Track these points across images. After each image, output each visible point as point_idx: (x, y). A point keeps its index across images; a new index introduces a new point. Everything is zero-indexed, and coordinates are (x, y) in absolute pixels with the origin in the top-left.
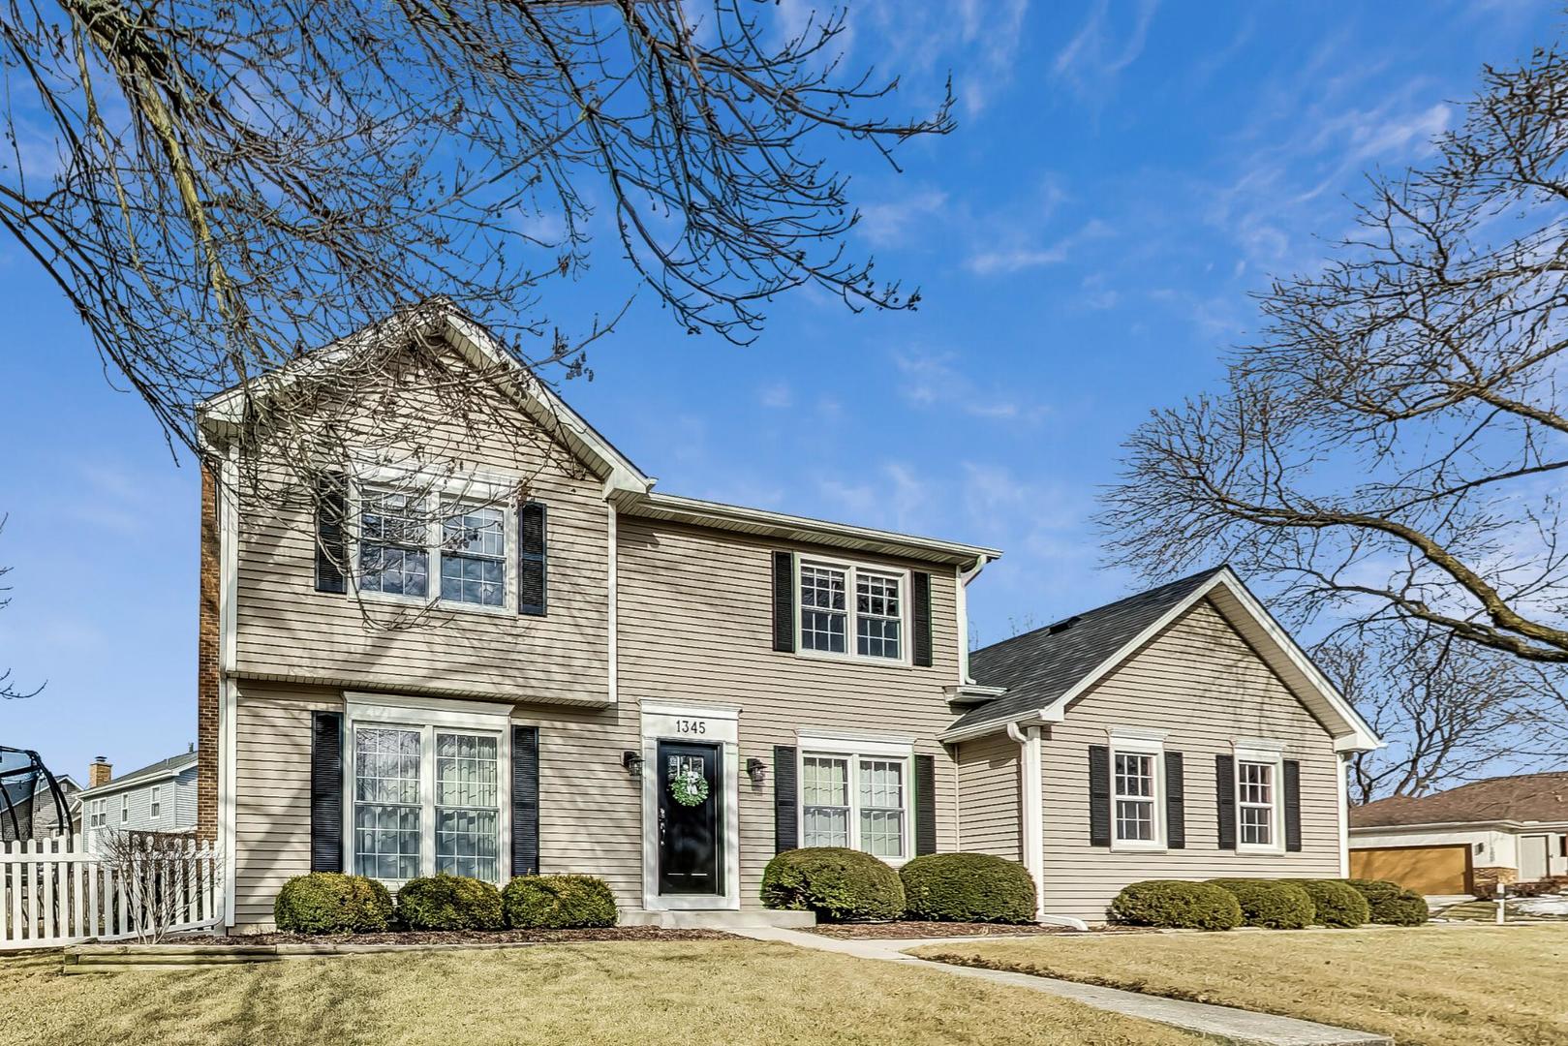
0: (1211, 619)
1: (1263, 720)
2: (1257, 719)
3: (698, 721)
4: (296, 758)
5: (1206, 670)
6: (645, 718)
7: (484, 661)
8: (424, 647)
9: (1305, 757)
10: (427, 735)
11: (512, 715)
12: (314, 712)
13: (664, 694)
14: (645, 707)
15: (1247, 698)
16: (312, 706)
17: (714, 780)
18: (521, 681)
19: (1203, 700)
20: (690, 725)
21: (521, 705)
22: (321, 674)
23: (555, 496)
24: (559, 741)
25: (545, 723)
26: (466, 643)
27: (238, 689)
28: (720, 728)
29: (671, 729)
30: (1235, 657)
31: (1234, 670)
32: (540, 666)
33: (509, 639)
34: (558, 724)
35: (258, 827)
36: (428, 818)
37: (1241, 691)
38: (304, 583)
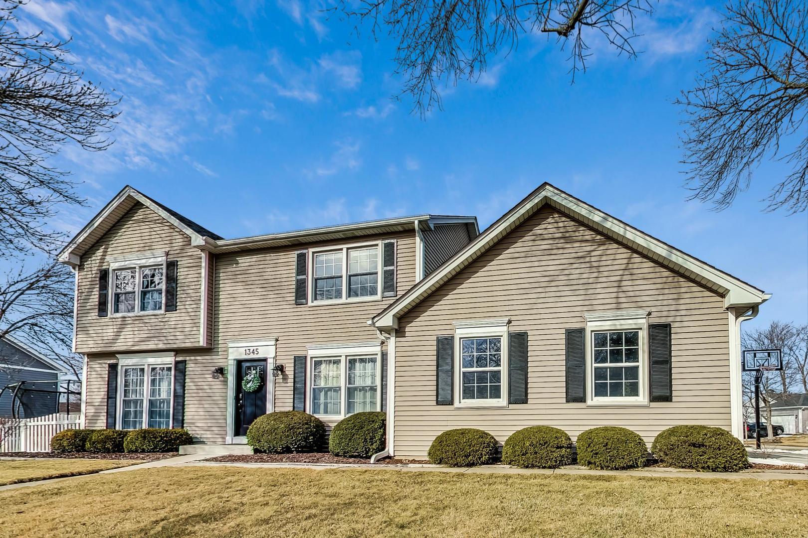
0: (561, 225)
1: (621, 295)
2: (614, 295)
3: (255, 348)
4: (103, 383)
5: (552, 265)
6: (230, 350)
7: (152, 335)
8: (131, 333)
9: (678, 319)
10: (146, 368)
11: (175, 356)
12: (109, 364)
13: (239, 337)
14: (230, 345)
15: (601, 280)
16: (109, 362)
17: (263, 378)
18: (165, 342)
19: (548, 289)
20: (251, 351)
21: (177, 351)
22: (99, 349)
23: (180, 255)
24: (193, 365)
25: (188, 358)
26: (146, 328)
27: (88, 358)
28: (267, 350)
29: (241, 354)
30: (589, 249)
31: (587, 259)
32: (172, 334)
33: (162, 324)
34: (193, 358)
35: (92, 410)
36: (146, 404)
37: (595, 275)
38: (94, 314)
